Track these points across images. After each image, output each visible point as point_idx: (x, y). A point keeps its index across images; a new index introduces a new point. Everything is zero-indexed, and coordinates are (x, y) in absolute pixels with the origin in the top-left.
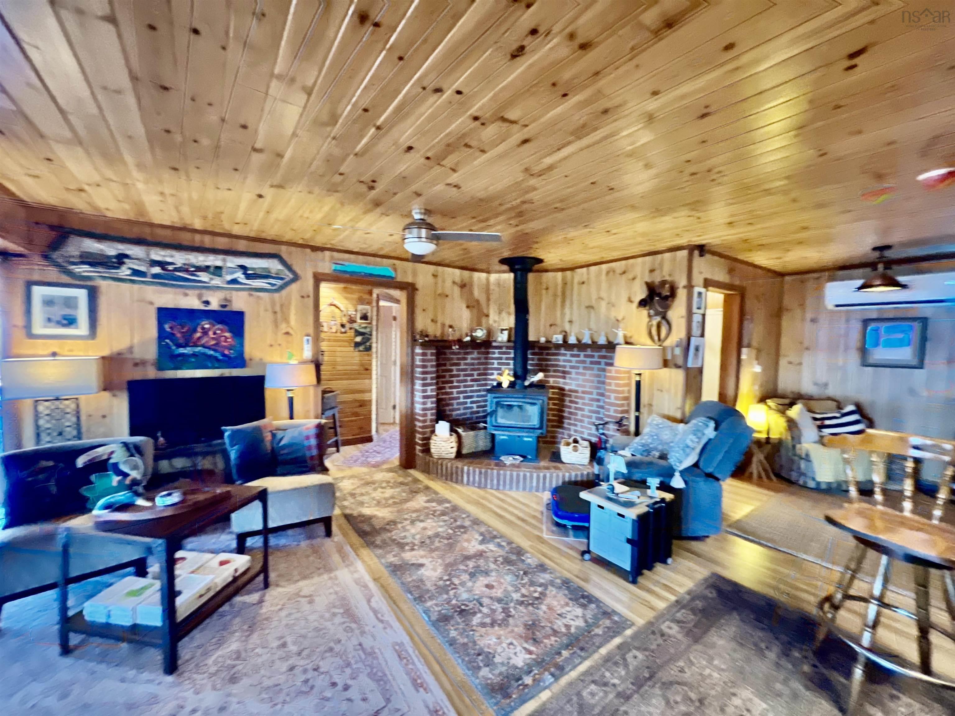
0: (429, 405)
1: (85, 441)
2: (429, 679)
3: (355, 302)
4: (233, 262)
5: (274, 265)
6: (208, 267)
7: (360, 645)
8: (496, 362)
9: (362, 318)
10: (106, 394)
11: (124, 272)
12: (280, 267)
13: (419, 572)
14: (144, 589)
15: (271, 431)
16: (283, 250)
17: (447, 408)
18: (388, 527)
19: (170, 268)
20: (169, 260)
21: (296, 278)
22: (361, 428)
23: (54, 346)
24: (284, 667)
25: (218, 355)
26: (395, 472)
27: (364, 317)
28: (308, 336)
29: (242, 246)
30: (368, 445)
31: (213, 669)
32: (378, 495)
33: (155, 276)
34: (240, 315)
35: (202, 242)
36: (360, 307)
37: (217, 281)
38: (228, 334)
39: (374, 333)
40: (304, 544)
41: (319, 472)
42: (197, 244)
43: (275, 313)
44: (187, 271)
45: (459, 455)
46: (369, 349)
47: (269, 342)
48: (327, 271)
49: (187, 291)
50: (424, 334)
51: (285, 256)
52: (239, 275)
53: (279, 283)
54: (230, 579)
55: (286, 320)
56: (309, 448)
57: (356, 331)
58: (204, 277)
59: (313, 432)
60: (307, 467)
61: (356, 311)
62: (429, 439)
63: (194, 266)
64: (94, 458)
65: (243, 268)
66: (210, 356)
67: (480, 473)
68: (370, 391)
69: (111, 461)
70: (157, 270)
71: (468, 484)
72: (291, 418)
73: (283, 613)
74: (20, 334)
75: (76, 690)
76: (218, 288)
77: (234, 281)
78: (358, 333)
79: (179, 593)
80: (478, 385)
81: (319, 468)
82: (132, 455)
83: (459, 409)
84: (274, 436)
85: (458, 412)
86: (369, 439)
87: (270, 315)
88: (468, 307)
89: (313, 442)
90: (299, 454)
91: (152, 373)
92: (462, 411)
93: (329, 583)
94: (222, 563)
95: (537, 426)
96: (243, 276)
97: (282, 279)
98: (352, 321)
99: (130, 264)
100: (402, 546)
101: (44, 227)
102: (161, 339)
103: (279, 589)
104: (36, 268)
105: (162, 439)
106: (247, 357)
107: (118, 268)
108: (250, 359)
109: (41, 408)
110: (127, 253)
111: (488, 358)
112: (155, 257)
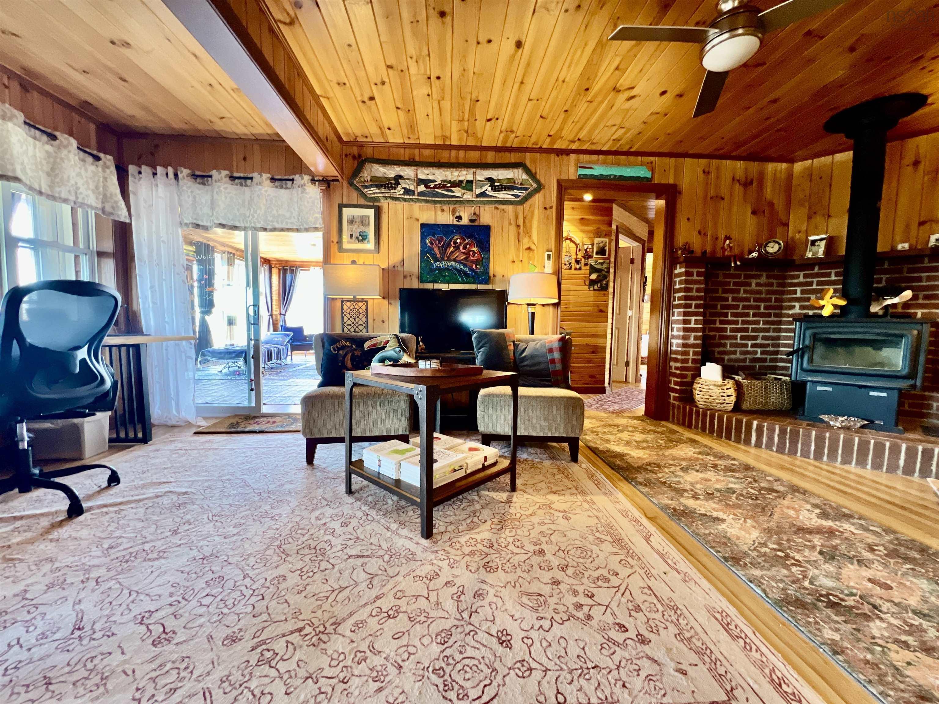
0: (692, 341)
1: (370, 334)
3: (592, 235)
4: (482, 175)
5: (518, 175)
6: (461, 182)
9: (597, 254)
10: (385, 302)
11: (399, 191)
12: (525, 176)
14: (407, 450)
15: (514, 342)
16: (528, 159)
17: (717, 349)
19: (432, 185)
20: (431, 177)
21: (540, 187)
23: (353, 256)
25: (466, 269)
27: (601, 251)
28: (548, 251)
29: (490, 157)
33: (421, 194)
34: (487, 229)
35: (457, 157)
36: (596, 240)
37: (468, 196)
38: (475, 249)
39: (612, 270)
42: (453, 160)
43: (518, 226)
44: (444, 187)
45: (737, 408)
46: (605, 288)
47: (511, 259)
48: (572, 177)
49: (444, 207)
51: (528, 164)
52: (487, 188)
53: (523, 193)
54: (481, 466)
55: (528, 234)
57: (592, 267)
58: (457, 192)
59: (556, 345)
60: (550, 381)
61: (593, 245)
63: (450, 182)
64: (374, 345)
65: (490, 180)
66: (459, 271)
70: (422, 188)
72: (532, 333)
74: (334, 248)
75: (354, 522)
76: (468, 202)
77: (483, 194)
78: (593, 270)
83: (735, 353)
84: (516, 346)
85: (733, 356)
86: (602, 391)
87: (513, 229)
88: (754, 213)
89: (557, 355)
90: (542, 367)
91: (416, 285)
92: (738, 356)
94: (471, 449)
95: (905, 372)
96: (490, 189)
97: (526, 189)
98: (587, 256)
99: (404, 184)
100: (680, 492)
101: (350, 157)
102: (423, 253)
103: (526, 496)
104: (345, 192)
105: (421, 344)
106: (491, 274)
107: (395, 188)
108: (494, 276)
109: (345, 307)
110: (402, 174)
111: (784, 285)
112: (421, 176)
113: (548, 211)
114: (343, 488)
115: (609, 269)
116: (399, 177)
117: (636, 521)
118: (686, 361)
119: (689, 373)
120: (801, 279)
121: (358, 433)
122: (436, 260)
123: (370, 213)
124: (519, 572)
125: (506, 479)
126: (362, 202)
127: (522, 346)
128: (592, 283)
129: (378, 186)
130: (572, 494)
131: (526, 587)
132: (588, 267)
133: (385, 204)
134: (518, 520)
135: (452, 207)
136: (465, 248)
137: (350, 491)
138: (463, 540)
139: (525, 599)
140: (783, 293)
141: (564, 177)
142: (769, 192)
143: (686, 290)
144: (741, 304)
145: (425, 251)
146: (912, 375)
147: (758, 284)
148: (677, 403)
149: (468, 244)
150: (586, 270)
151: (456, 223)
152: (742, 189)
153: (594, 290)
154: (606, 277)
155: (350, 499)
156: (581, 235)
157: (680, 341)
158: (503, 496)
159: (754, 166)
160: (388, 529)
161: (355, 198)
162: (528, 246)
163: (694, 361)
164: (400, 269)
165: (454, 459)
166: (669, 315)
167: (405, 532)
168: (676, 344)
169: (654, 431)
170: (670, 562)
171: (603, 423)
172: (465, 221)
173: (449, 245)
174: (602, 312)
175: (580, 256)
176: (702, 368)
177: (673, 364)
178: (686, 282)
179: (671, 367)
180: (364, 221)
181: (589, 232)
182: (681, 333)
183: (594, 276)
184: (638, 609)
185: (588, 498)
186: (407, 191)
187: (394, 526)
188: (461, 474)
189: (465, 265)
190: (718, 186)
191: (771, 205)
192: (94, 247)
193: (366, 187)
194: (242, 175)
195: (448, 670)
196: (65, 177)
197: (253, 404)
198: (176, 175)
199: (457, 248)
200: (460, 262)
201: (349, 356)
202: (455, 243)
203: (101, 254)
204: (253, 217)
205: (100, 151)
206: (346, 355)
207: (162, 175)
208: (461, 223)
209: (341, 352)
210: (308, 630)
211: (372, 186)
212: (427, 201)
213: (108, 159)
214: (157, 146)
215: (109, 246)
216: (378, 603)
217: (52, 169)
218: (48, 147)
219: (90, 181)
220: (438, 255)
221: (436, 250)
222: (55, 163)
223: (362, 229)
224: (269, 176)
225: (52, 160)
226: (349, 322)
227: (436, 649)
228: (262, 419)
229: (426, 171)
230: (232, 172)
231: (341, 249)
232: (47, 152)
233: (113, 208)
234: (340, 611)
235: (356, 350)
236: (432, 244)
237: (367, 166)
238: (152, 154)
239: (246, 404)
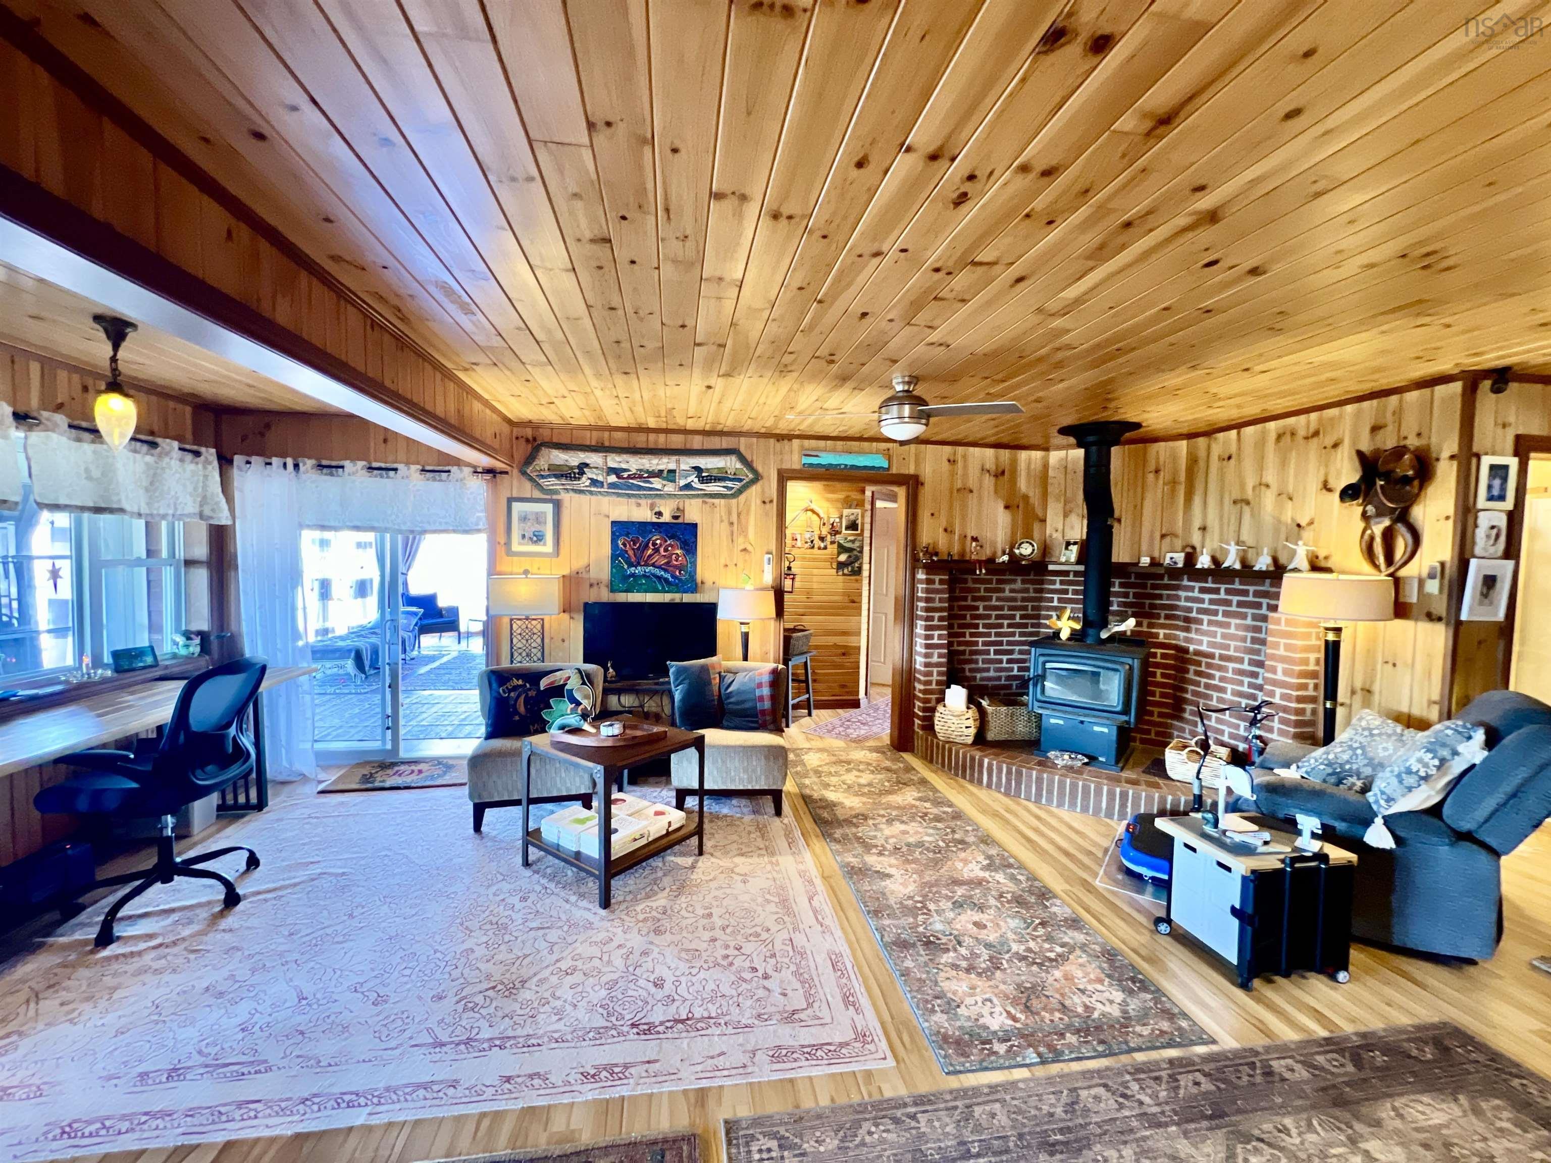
0: (935, 659)
1: (547, 665)
2: (864, 1001)
3: (840, 505)
4: (687, 463)
5: (730, 463)
6: (661, 471)
7: (791, 940)
8: (1056, 597)
9: (847, 528)
10: (566, 616)
11: (584, 482)
12: (739, 465)
13: (883, 883)
14: (588, 819)
15: (720, 673)
16: (743, 444)
17: (967, 667)
18: (855, 820)
19: (625, 475)
20: (624, 466)
21: (757, 478)
22: (843, 686)
23: (526, 563)
24: (707, 936)
25: (668, 576)
26: (884, 753)
27: (853, 526)
28: (768, 553)
29: (697, 442)
30: (852, 712)
31: (641, 917)
32: (850, 778)
33: (612, 485)
34: (693, 527)
35: (656, 442)
36: (846, 512)
37: (670, 488)
38: (679, 552)
39: (866, 549)
40: (748, 818)
41: (771, 731)
42: (651, 446)
43: (732, 524)
44: (641, 477)
45: (980, 739)
46: (858, 572)
47: (723, 562)
48: (796, 466)
49: (640, 501)
50: (931, 552)
51: (742, 449)
52: (693, 478)
53: (737, 485)
54: (664, 832)
55: (744, 531)
56: (761, 698)
57: (840, 546)
58: (657, 483)
59: (766, 679)
60: (757, 722)
61: (841, 517)
62: (933, 710)
63: (647, 472)
64: (552, 683)
65: (697, 469)
66: (659, 578)
67: (1009, 772)
68: (858, 634)
69: (567, 687)
70: (613, 478)
71: (989, 786)
72: (745, 658)
73: (713, 885)
74: (501, 551)
75: (533, 897)
76: (670, 496)
77: (688, 487)
78: (842, 549)
79: (616, 831)
80: (1022, 634)
81: (771, 727)
82: (584, 683)
83: (988, 670)
84: (722, 678)
85: (985, 674)
86: (856, 704)
87: (725, 524)
88: (1007, 507)
89: (766, 691)
90: (747, 705)
91: (605, 596)
92: (992, 674)
93: (769, 867)
94: (658, 813)
95: (1119, 709)
96: (696, 480)
97: (740, 480)
98: (835, 532)
99: (589, 473)
100: (868, 847)
101: (522, 441)
102: (614, 557)
103: (713, 860)
104: (515, 483)
105: (611, 670)
106: (699, 580)
107: (579, 479)
108: (702, 583)
109: (515, 627)
110: (588, 461)
111: (1041, 591)
112: (612, 464)
113: (768, 506)
114: (519, 859)
115: (862, 547)
116: (583, 466)
117: (811, 882)
118: (929, 683)
119: (934, 697)
120: (1058, 586)
121: (534, 795)
122: (631, 565)
123: (548, 508)
124: (685, 934)
125: (695, 840)
126: (537, 494)
127: (729, 678)
128: (841, 566)
129: (557, 476)
130: (759, 855)
131: (687, 945)
132: (835, 546)
133: (565, 497)
134: (696, 886)
135: (649, 501)
136: (666, 550)
137: (526, 864)
138: (639, 908)
139: (683, 955)
140: (1041, 599)
141: (786, 466)
142: (1023, 485)
143: (927, 600)
144: (994, 613)
145: (616, 555)
146: (1126, 711)
147: (1012, 591)
148: (921, 732)
149: (670, 545)
150: (833, 549)
151: (655, 520)
152: (993, 479)
153: (844, 575)
154: (857, 558)
155: (527, 873)
156: (826, 505)
157: (923, 660)
158: (688, 861)
159: (1005, 454)
160: (567, 901)
161: (527, 489)
162: (742, 547)
163: (939, 683)
164: (585, 575)
165: (636, 828)
166: (912, 626)
167: (584, 903)
168: (919, 661)
169: (888, 770)
170: (820, 917)
171: (834, 759)
172: (666, 518)
173: (646, 546)
174: (854, 602)
175: (825, 531)
176: (947, 691)
177: (919, 686)
178: (927, 591)
179: (914, 688)
180: (539, 518)
181: (837, 500)
182: (923, 651)
183: (843, 558)
184: (773, 956)
185: (774, 860)
186: (594, 482)
187: (573, 898)
188: (643, 842)
189: (666, 570)
190: (965, 475)
191: (1026, 498)
192: (180, 554)
193: (543, 477)
194: (383, 465)
195: (611, 1005)
196: (166, 488)
197: (389, 746)
198: (296, 466)
199: (656, 550)
200: (659, 567)
201: (522, 700)
202: (654, 544)
203: (189, 563)
204: (397, 516)
205: (200, 445)
206: (518, 697)
207: (278, 467)
208: (662, 520)
209: (512, 694)
210: (500, 987)
211: (549, 476)
212: (619, 495)
213: (210, 453)
214: (268, 426)
215: (201, 551)
216: (558, 965)
217: (152, 483)
218: (148, 459)
219: (188, 483)
220: (633, 559)
221: (631, 553)
222: (155, 474)
223: (537, 527)
224: (420, 467)
225: (152, 472)
226: (520, 645)
227: (604, 993)
228: (402, 768)
229: (618, 458)
230: (370, 463)
231: (509, 552)
232: (147, 464)
233: (213, 510)
234: (525, 973)
235: (530, 689)
236: (624, 545)
237: (544, 451)
238: (262, 435)
239: (376, 745)
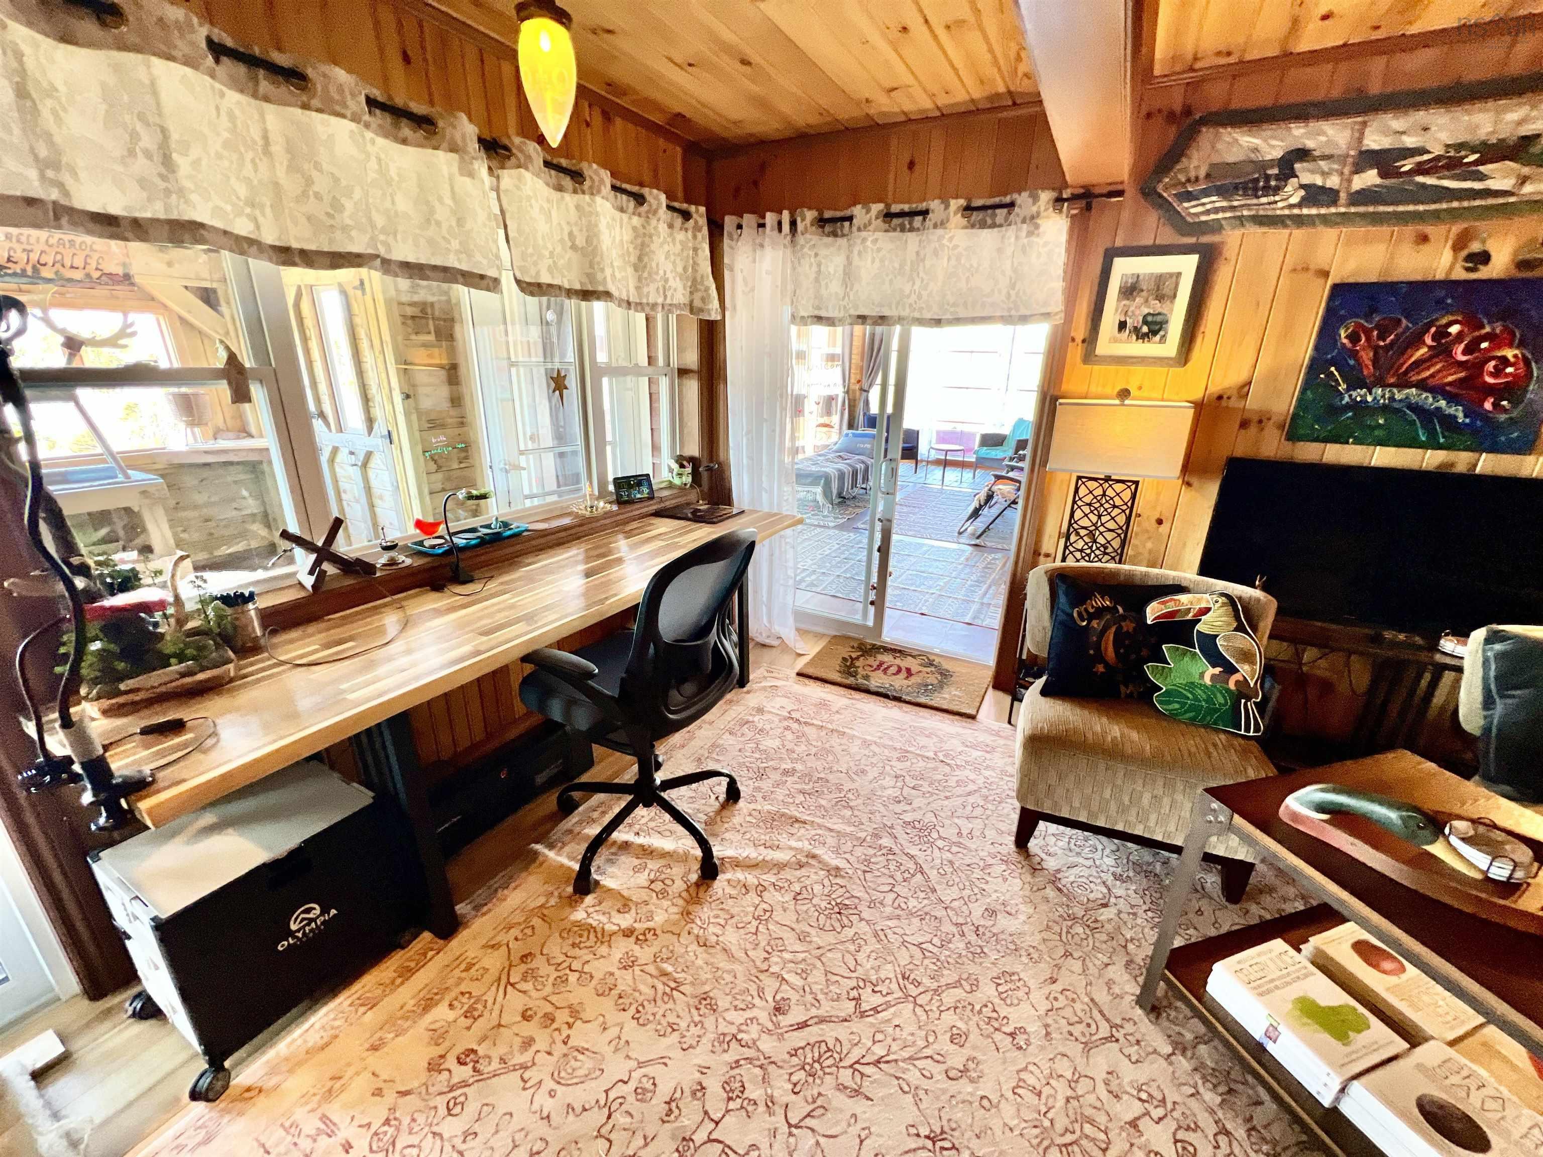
10: (1179, 480)
11: (1292, 193)
19: (1407, 165)
20: (1409, 141)
23: (1116, 377)
25: (1457, 410)
33: (1362, 197)
38: (1510, 352)
44: (1453, 165)
49: (1429, 230)
58: (1502, 175)
63: (1482, 146)
64: (1172, 614)
66: (1428, 415)
70: (1370, 178)
74: (1075, 352)
76: (1534, 206)
91: (1273, 447)
99: (1306, 174)
102: (1316, 366)
104: (1126, 215)
107: (1277, 190)
109: (1083, 491)
110: (1310, 144)
112: (1375, 141)
116: (1297, 155)
122: (1357, 383)
123: (1185, 264)
126: (1168, 236)
135: (1460, 227)
137: (1149, 1005)
145: (1325, 359)
149: (1488, 336)
151: (1460, 274)
161: (1150, 227)
164: (1234, 403)
172: (1498, 267)
173: (1416, 340)
180: (1163, 287)
186: (1314, 195)
189: (1454, 399)
192: (675, 363)
193: (1189, 196)
194: (906, 207)
196: (654, 265)
197: (870, 623)
198: (793, 224)
199: (1442, 350)
200: (1438, 391)
201: (1111, 635)
202: (1441, 333)
203: (683, 372)
205: (689, 201)
206: (1104, 631)
207: (772, 230)
208: (1484, 273)
209: (1095, 623)
211: (1206, 193)
212: (1377, 219)
213: (699, 213)
214: (763, 167)
215: (692, 359)
217: (640, 258)
218: (636, 220)
219: (678, 261)
220: (1369, 370)
221: (1367, 356)
222: (643, 244)
223: (1156, 306)
224: (962, 202)
225: (639, 241)
228: (887, 658)
229: (1396, 122)
230: (888, 206)
231: (1089, 356)
232: (634, 229)
233: (703, 299)
235: (1124, 618)
236: (1354, 338)
237: (1207, 133)
238: (755, 183)
239: (857, 618)
